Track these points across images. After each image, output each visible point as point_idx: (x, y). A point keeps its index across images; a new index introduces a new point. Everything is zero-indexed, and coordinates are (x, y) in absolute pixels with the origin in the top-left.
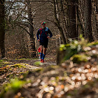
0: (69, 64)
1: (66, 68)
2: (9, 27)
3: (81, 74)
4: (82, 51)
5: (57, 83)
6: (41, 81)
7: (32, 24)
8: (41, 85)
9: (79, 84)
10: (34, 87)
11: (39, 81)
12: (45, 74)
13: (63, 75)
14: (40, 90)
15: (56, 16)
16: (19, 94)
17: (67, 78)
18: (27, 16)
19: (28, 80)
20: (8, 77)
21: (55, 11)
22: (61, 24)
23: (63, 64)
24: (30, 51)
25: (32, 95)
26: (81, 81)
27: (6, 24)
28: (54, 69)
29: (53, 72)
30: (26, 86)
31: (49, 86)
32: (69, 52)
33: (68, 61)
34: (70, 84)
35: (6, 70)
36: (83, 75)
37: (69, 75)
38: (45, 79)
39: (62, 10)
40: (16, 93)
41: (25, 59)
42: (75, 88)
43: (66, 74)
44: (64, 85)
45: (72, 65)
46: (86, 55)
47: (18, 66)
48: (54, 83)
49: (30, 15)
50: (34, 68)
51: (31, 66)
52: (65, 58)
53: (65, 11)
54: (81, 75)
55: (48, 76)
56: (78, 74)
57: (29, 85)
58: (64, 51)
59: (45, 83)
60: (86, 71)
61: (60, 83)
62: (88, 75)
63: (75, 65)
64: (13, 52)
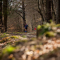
15: (39, 7)
18: (21, 7)
21: (38, 4)
24: (23, 28)
27: (8, 11)
41: (19, 33)
49: (23, 6)
64: (12, 28)
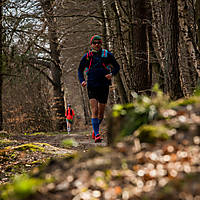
0: (131, 144)
1: (124, 153)
2: (11, 69)
3: (156, 164)
4: (159, 118)
5: (108, 183)
6: (75, 179)
7: (59, 62)
8: (76, 188)
9: (151, 184)
10: (62, 191)
11: (70, 178)
12: (83, 165)
13: (119, 167)
14: (73, 196)
15: (106, 46)
17: (129, 173)
19: (49, 177)
20: (9, 170)
21: (105, 36)
23: (120, 145)
24: (54, 118)
26: (156, 179)
28: (101, 155)
29: (98, 161)
30: (43, 190)
31: (92, 188)
32: (132, 120)
33: (129, 138)
34: (135, 185)
35: (4, 155)
36: (160, 166)
37: (132, 166)
38: (84, 175)
39: (120, 34)
41: (43, 133)
42: (144, 192)
43: (125, 166)
44: (122, 188)
45: (137, 145)
46: (167, 126)
47: (28, 148)
48: (101, 183)
49: (54, 44)
50: (62, 153)
51: (56, 148)
52: (123, 133)
54: (155, 167)
55: (88, 169)
56: (151, 165)
57: (51, 186)
58: (122, 117)
59: (83, 183)
60: (167, 158)
61: (113, 183)
62: (170, 166)
63: (144, 145)
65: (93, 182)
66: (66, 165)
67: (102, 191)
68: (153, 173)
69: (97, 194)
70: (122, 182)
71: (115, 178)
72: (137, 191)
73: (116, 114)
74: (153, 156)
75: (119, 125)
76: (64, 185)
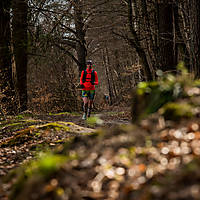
0: (155, 122)
1: (149, 131)
2: (35, 49)
3: (180, 141)
4: (184, 96)
5: (131, 160)
6: (99, 156)
7: (84, 41)
8: (99, 165)
9: (175, 162)
10: (85, 168)
11: (94, 155)
12: (108, 142)
13: (143, 145)
14: (97, 174)
15: (132, 26)
16: (54, 183)
17: (153, 151)
18: (73, 26)
19: (73, 154)
20: (33, 148)
21: (130, 17)
22: (143, 43)
23: (145, 123)
24: (78, 98)
25: (80, 185)
26: (180, 157)
27: (29, 43)
28: (125, 133)
29: (123, 138)
30: (67, 167)
31: (116, 166)
32: (157, 97)
33: (153, 116)
34: (159, 163)
35: (29, 134)
36: (184, 144)
37: (156, 144)
38: (108, 152)
39: (145, 14)
40: (47, 180)
41: (68, 113)
42: (168, 170)
43: (149, 142)
44: (147, 165)
45: (162, 123)
46: (192, 104)
47: (52, 127)
48: (125, 160)
49: (79, 24)
50: (85, 131)
51: (80, 128)
52: (148, 110)
53: (152, 16)
54: (179, 145)
55: (112, 146)
56: (175, 143)
57: (75, 163)
58: (146, 94)
59: (108, 159)
60: (191, 136)
61: (137, 161)
62: (194, 144)
63: (169, 123)
65: (117, 159)
66: (90, 142)
67: (125, 168)
68: (177, 151)
69: (121, 171)
70: (146, 159)
71: (139, 156)
72: (161, 168)
73: (141, 92)
74: (178, 134)
75: (143, 103)
76: (88, 163)
